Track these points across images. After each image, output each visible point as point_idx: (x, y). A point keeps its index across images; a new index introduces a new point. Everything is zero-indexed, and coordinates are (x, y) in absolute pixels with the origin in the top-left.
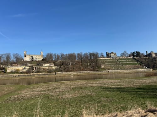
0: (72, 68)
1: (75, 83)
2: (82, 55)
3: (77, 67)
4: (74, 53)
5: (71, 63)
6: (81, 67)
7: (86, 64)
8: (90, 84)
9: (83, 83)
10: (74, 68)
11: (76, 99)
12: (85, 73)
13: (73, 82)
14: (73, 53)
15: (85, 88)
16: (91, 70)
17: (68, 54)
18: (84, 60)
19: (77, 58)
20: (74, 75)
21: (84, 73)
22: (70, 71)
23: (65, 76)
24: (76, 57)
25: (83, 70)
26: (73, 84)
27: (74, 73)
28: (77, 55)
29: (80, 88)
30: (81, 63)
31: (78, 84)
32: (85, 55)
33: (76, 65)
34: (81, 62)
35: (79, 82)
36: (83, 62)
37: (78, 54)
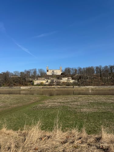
0: (89, 82)
1: (93, 98)
2: (102, 68)
3: (95, 81)
4: (92, 67)
5: (89, 77)
6: (100, 82)
7: (106, 78)
8: (111, 100)
9: (102, 98)
10: (92, 83)
11: (95, 114)
12: (105, 88)
13: (91, 96)
14: (90, 67)
15: (104, 104)
16: (112, 85)
17: (86, 68)
18: (104, 74)
19: (96, 72)
20: (92, 90)
21: (103, 88)
22: (87, 85)
23: (83, 90)
24: (94, 70)
25: (102, 85)
26: (92, 99)
27: (92, 87)
28: (95, 69)
29: (99, 104)
30: (100, 78)
31: (97, 99)
32: (105, 68)
33: (94, 79)
34: (101, 76)
35: (98, 97)
36: (102, 76)
37: (97, 68)
